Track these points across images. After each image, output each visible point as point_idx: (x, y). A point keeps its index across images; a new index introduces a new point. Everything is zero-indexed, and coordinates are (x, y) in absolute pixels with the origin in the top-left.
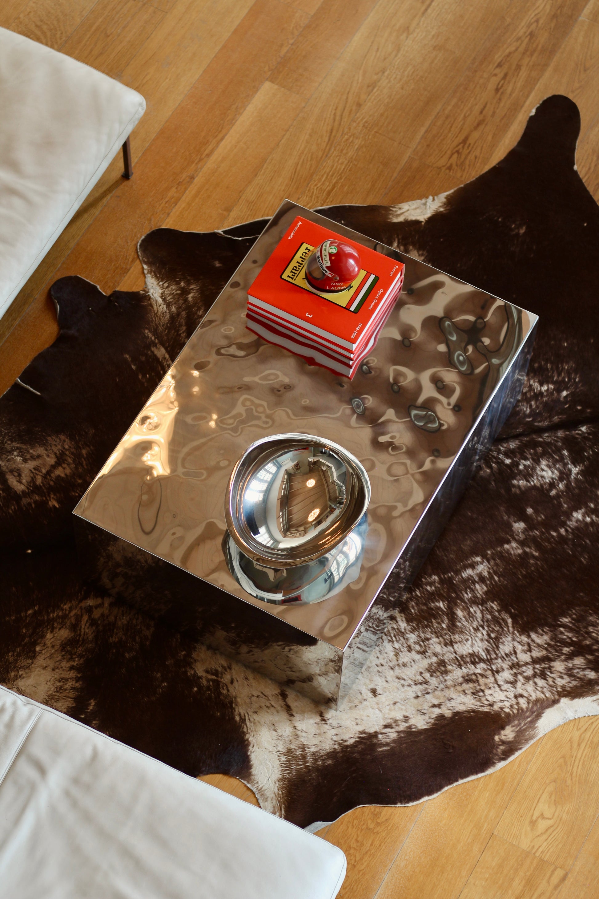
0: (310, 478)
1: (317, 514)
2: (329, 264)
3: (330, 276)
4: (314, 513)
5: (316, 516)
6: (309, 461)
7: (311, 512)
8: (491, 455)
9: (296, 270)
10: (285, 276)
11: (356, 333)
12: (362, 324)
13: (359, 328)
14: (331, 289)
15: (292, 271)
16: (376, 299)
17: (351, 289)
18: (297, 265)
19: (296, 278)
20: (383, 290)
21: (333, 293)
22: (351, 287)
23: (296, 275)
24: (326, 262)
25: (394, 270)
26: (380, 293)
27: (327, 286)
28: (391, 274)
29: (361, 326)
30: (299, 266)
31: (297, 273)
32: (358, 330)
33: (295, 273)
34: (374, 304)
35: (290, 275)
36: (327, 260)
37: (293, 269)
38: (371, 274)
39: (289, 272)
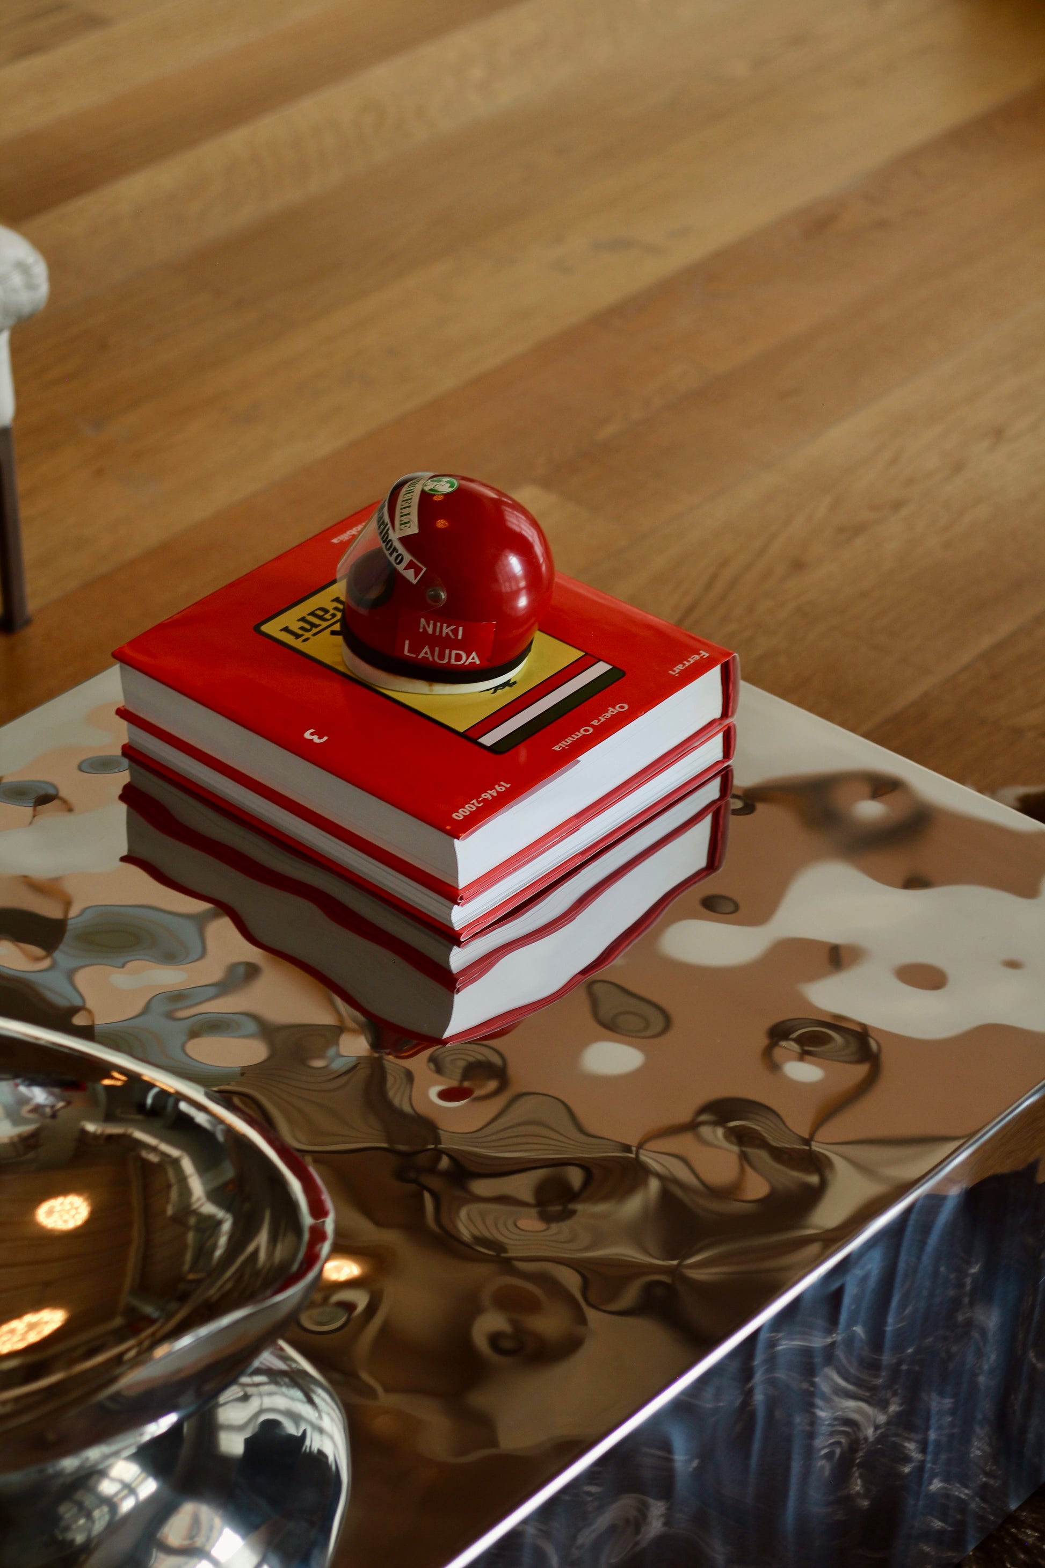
0: (64, 1191)
1: (47, 1330)
2: (413, 529)
3: (410, 575)
4: (32, 1327)
5: (33, 1338)
6: (84, 1132)
7: (18, 1315)
8: (1014, 1537)
9: (321, 618)
10: (272, 628)
11: (477, 807)
12: (508, 786)
13: (495, 794)
14: (420, 657)
15: (303, 619)
16: (592, 726)
17: (507, 688)
18: (330, 606)
19: (312, 637)
20: (626, 707)
21: (430, 685)
22: (508, 684)
23: (315, 630)
24: (405, 519)
25: (689, 661)
26: (616, 712)
27: (407, 642)
28: (674, 671)
29: (504, 789)
30: (336, 609)
31: (320, 625)
32: (485, 800)
33: (314, 625)
34: (577, 737)
35: (295, 627)
36: (408, 514)
37: (313, 614)
38: (599, 660)
39: (291, 618)
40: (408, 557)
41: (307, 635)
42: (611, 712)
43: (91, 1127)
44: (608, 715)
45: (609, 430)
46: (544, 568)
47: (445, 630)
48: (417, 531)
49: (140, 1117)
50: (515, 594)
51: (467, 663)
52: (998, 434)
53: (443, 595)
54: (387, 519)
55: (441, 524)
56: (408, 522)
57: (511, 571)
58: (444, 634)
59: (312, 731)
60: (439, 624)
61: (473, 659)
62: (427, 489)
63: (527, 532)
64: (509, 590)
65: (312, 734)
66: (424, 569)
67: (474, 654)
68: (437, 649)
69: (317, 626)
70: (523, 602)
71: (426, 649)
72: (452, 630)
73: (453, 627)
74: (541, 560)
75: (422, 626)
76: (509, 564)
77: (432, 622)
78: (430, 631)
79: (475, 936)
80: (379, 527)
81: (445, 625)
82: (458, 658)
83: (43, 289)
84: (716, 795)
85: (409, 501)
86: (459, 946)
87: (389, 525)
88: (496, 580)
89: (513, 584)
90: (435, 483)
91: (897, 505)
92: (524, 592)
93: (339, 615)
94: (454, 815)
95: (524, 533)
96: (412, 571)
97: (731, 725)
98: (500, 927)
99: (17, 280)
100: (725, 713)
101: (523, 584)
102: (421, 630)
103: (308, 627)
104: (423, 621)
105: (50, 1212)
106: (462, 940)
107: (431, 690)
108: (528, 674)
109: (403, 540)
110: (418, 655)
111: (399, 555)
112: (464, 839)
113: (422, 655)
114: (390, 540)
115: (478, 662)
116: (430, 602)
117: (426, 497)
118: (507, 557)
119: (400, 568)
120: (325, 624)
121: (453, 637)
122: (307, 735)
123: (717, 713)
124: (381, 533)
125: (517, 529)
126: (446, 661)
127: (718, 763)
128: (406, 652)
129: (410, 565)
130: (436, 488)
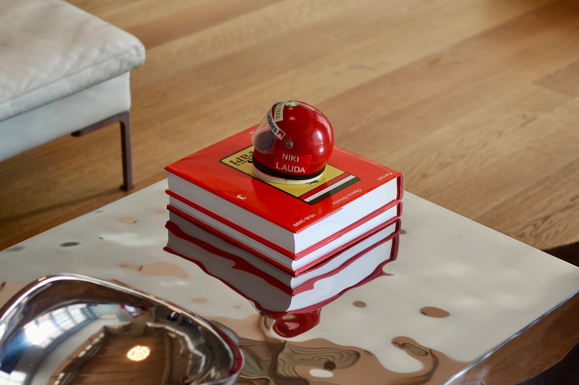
2: (281, 119)
3: (279, 136)
6: (147, 327)
9: (245, 158)
10: (226, 161)
11: (303, 222)
12: (315, 215)
13: (310, 218)
14: (282, 169)
15: (238, 158)
16: (348, 196)
17: (315, 183)
18: (248, 154)
19: (241, 164)
20: (361, 190)
21: (286, 180)
22: (315, 181)
23: (242, 162)
24: (278, 116)
25: (385, 176)
26: (357, 192)
27: (277, 163)
28: (379, 179)
29: (313, 216)
30: (250, 155)
31: (244, 160)
32: (306, 220)
33: (241, 160)
34: (342, 200)
35: (235, 161)
36: (280, 114)
37: (242, 157)
38: (351, 175)
39: (233, 158)
40: (279, 129)
41: (239, 163)
42: (355, 192)
43: (150, 324)
44: (354, 193)
45: (354, 129)
46: (330, 139)
47: (292, 158)
48: (283, 120)
49: (168, 321)
50: (319, 147)
51: (300, 172)
52: (500, 133)
53: (292, 144)
54: (271, 115)
55: (292, 118)
56: (279, 116)
57: (318, 137)
58: (292, 160)
59: (240, 195)
60: (290, 156)
61: (303, 170)
62: (287, 105)
63: (325, 124)
64: (317, 144)
65: (240, 196)
66: (285, 134)
67: (303, 168)
68: (289, 166)
69: (243, 161)
70: (322, 150)
71: (285, 166)
72: (295, 158)
73: (295, 157)
74: (330, 136)
75: (283, 156)
76: (317, 135)
77: (287, 155)
78: (286, 158)
79: (300, 274)
80: (268, 119)
81: (292, 156)
82: (297, 169)
83: (143, 57)
84: (394, 230)
85: (280, 109)
86: (294, 277)
87: (272, 117)
88: (312, 140)
89: (318, 143)
90: (290, 103)
91: (462, 157)
92: (322, 146)
93: (251, 157)
94: (294, 225)
95: (324, 124)
96: (280, 135)
97: (400, 202)
98: (310, 271)
99: (134, 52)
100: (398, 198)
101: (322, 143)
102: (283, 158)
103: (240, 161)
104: (284, 154)
105: (133, 354)
106: (296, 275)
107: (286, 183)
108: (323, 178)
109: (278, 123)
110: (281, 168)
111: (276, 128)
112: (297, 233)
113: (283, 168)
114: (272, 123)
115: (304, 172)
116: (286, 147)
117: (286, 108)
118: (316, 132)
119: (276, 133)
120: (246, 160)
121: (295, 161)
122: (238, 197)
123: (395, 198)
124: (269, 121)
125: (322, 122)
126: (292, 171)
127: (395, 217)
128: (277, 167)
129: (280, 132)
130: (290, 105)
